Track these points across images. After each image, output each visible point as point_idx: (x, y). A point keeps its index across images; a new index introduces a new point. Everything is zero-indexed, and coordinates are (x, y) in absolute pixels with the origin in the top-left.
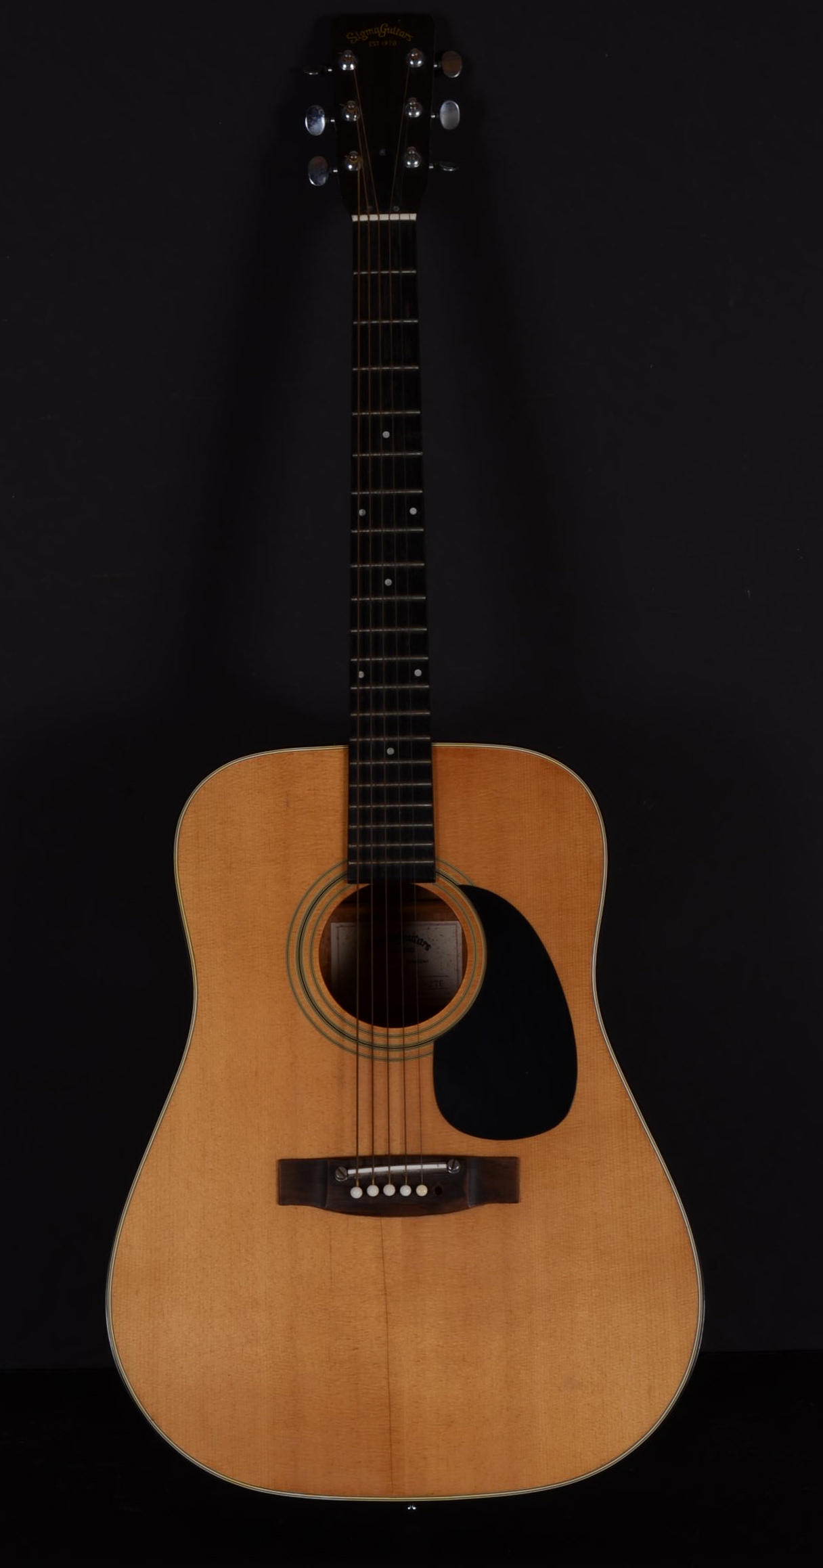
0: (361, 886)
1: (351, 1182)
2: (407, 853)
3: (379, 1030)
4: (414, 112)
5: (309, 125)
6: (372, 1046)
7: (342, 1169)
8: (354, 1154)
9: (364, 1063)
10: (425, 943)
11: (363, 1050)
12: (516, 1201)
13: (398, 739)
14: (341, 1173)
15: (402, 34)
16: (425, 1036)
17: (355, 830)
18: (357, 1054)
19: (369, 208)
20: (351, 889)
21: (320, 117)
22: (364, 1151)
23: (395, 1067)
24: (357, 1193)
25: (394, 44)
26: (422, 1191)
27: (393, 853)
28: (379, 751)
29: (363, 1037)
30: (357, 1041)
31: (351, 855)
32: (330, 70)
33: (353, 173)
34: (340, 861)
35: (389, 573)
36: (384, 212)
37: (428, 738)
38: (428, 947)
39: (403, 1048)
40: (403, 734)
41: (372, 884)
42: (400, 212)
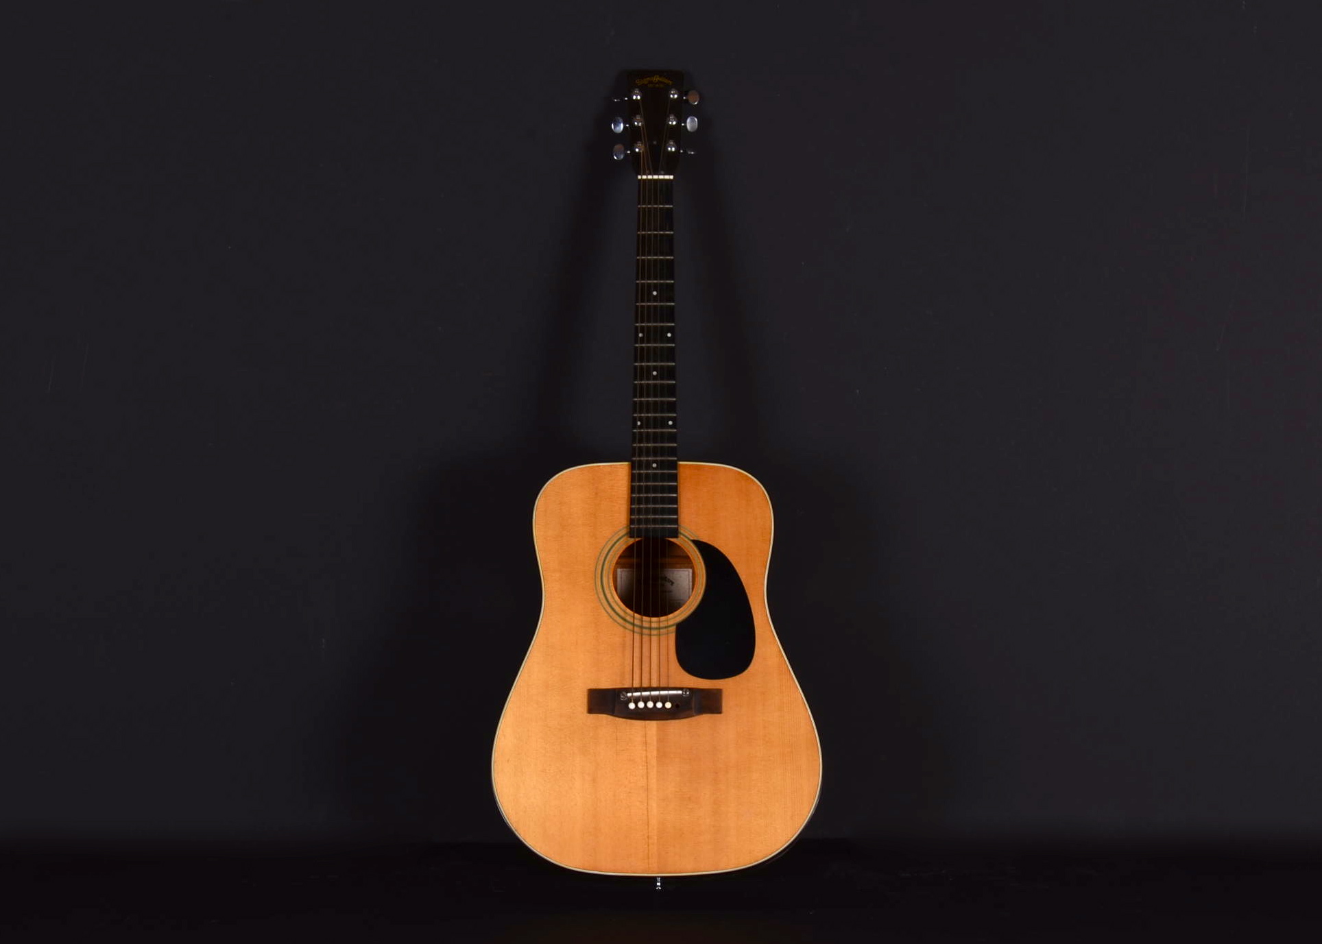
0: (637, 539)
1: (629, 700)
2: (663, 521)
3: (645, 618)
4: (672, 122)
5: (614, 127)
6: (641, 627)
7: (624, 693)
8: (631, 686)
9: (637, 637)
10: (671, 581)
11: (636, 629)
12: (720, 713)
13: (659, 458)
14: (623, 695)
15: (666, 81)
16: (671, 622)
17: (634, 508)
18: (633, 632)
19: (647, 172)
20: (631, 541)
21: (620, 123)
22: (636, 684)
23: (654, 639)
24: (632, 706)
25: (662, 86)
26: (668, 705)
27: (655, 521)
28: (648, 465)
29: (637, 622)
30: (633, 624)
31: (631, 522)
32: (626, 99)
33: (639, 153)
34: (625, 526)
35: (655, 368)
36: (655, 174)
37: (676, 459)
38: (673, 583)
39: (659, 628)
40: (661, 456)
41: (643, 538)
42: (664, 175)
